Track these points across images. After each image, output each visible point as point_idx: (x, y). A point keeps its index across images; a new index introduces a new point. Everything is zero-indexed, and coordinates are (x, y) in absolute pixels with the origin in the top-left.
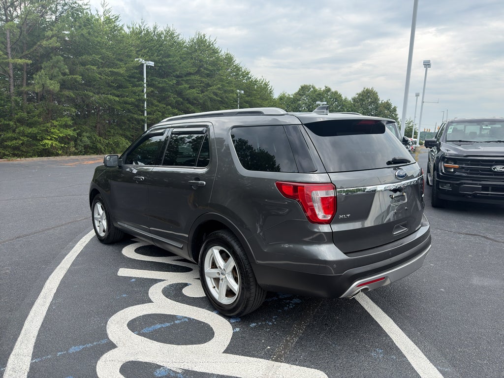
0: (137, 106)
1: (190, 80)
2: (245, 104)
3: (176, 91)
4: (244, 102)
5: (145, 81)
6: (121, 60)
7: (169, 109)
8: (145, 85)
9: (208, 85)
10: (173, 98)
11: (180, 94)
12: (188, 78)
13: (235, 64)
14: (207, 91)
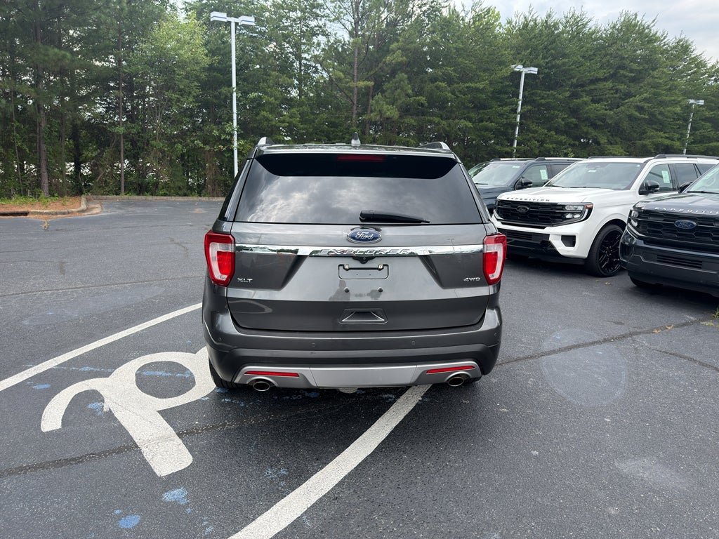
0: (504, 134)
1: (595, 89)
2: (703, 123)
3: (570, 108)
4: (702, 120)
5: (521, 97)
6: (485, 71)
7: (552, 136)
8: (520, 103)
9: (629, 95)
10: (561, 118)
11: (574, 112)
12: (592, 87)
13: (693, 56)
14: (623, 105)
